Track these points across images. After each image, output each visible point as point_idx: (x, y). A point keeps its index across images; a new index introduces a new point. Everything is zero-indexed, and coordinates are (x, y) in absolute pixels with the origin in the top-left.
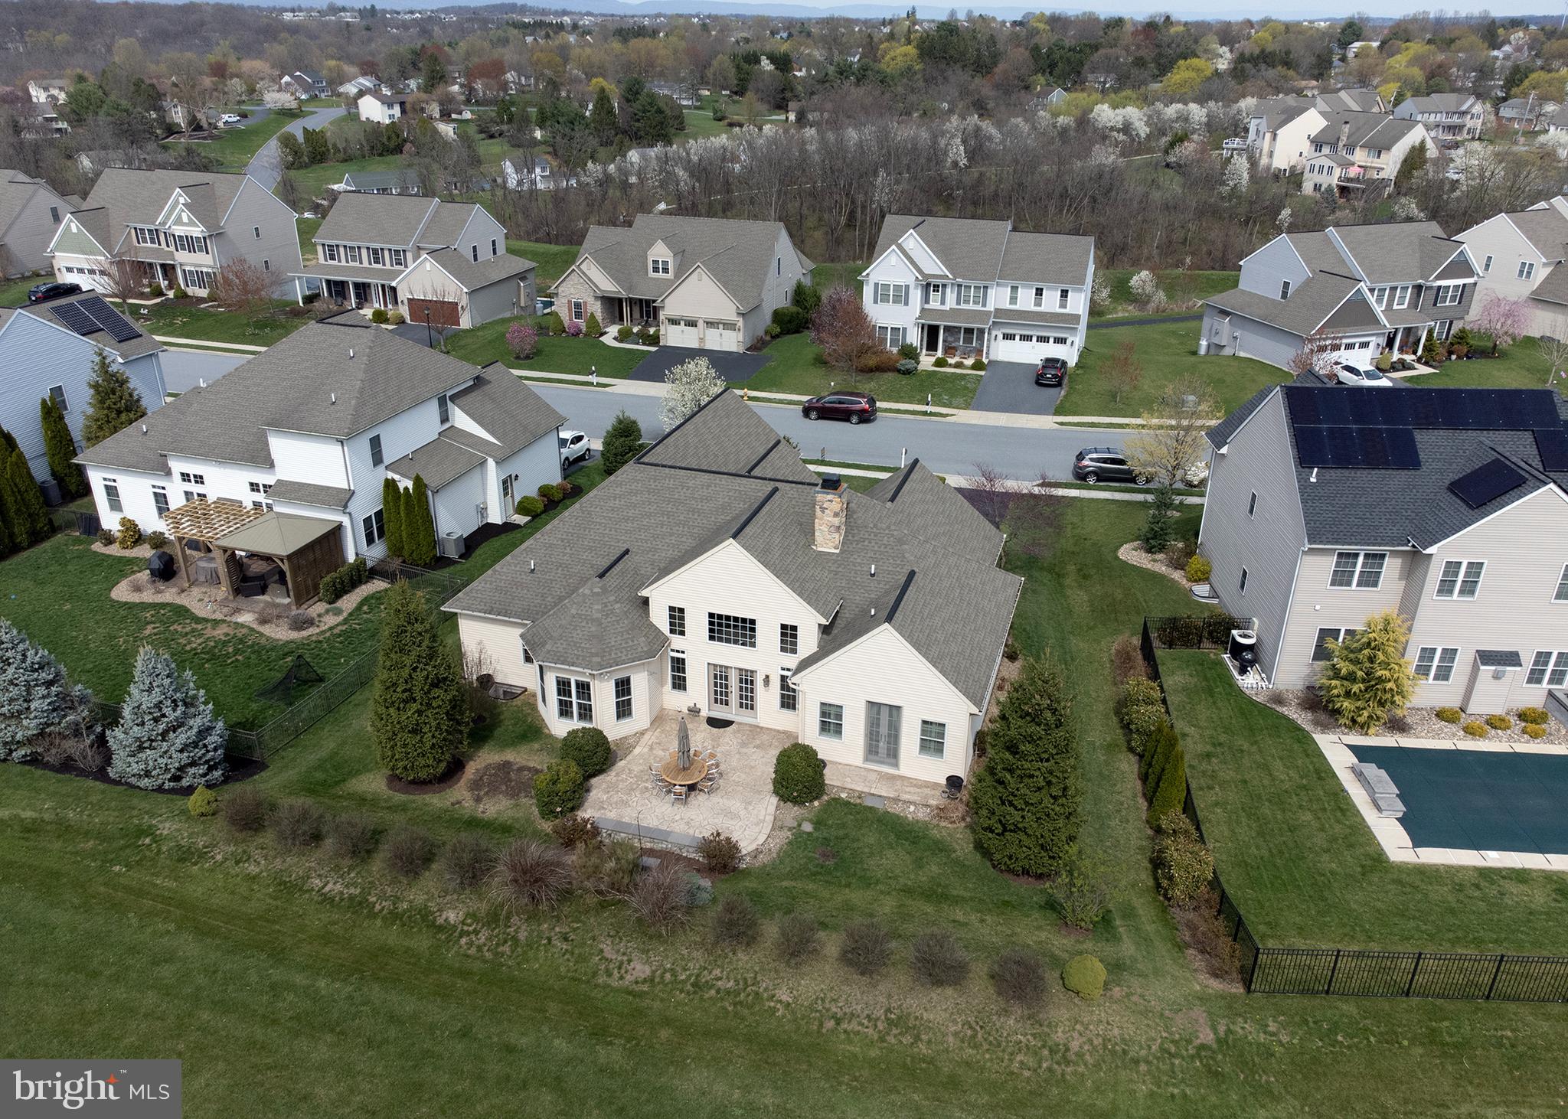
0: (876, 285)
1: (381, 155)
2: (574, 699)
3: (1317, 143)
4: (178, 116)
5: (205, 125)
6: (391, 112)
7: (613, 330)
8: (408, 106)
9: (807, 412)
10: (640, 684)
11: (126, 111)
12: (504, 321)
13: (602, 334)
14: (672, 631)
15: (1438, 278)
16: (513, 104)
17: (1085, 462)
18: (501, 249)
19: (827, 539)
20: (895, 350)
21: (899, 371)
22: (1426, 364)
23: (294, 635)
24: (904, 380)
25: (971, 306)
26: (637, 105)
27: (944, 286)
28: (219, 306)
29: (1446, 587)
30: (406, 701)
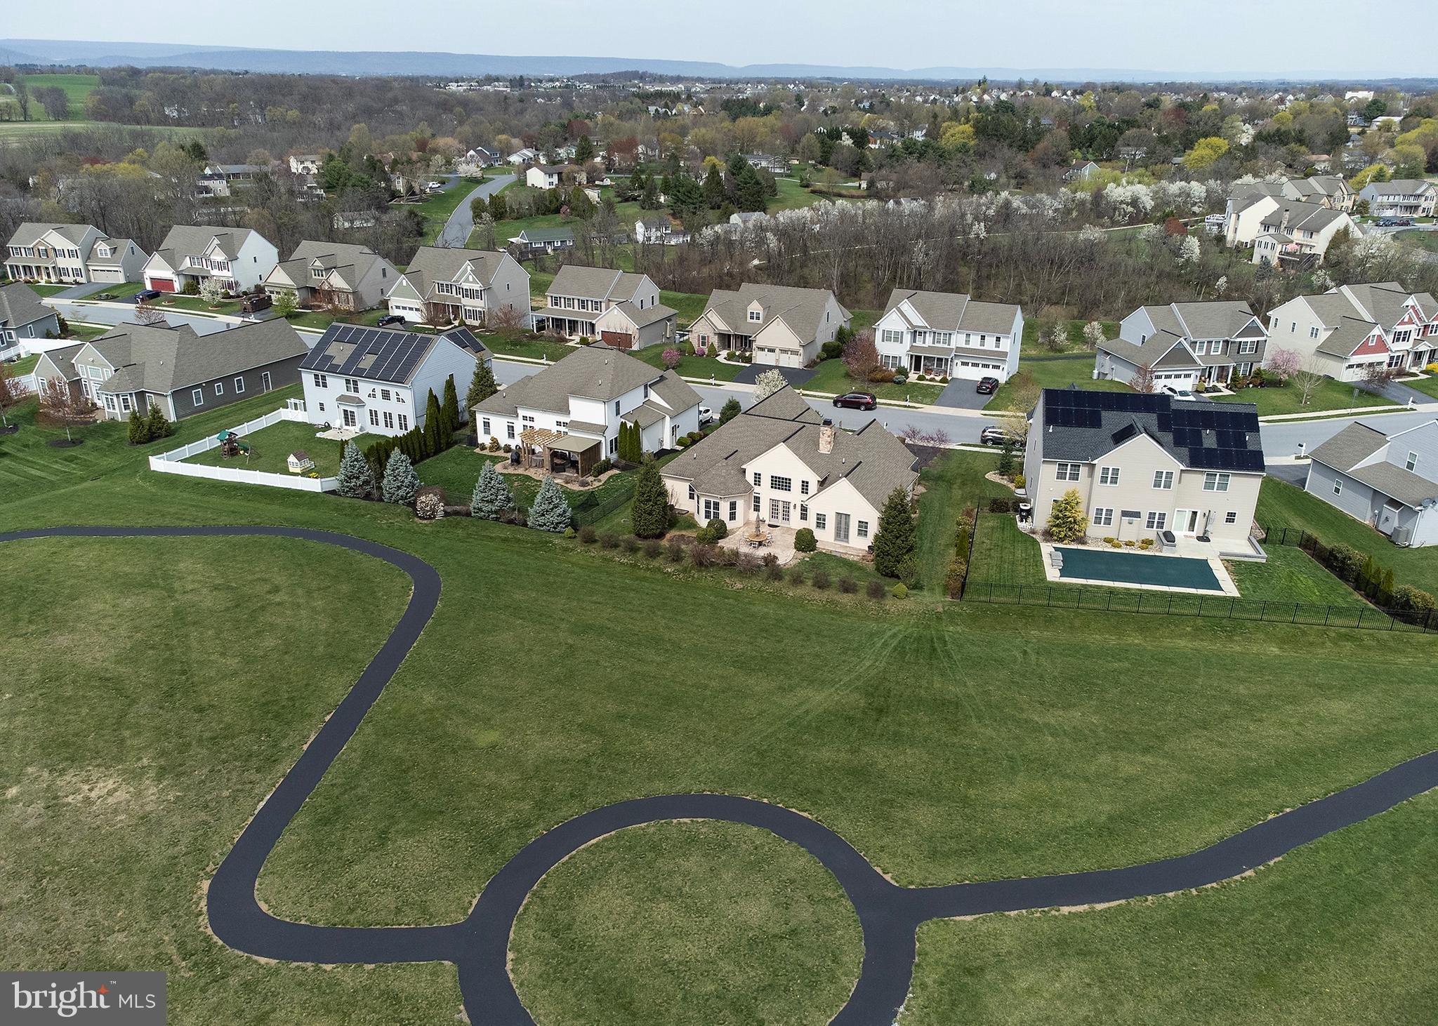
0: (884, 331)
1: (544, 214)
2: (712, 510)
3: (1266, 225)
4: (400, 185)
5: (417, 191)
6: (551, 180)
7: (724, 353)
8: (564, 176)
9: (835, 403)
10: (740, 505)
11: (367, 182)
12: (656, 346)
13: (717, 356)
14: (755, 484)
15: (1237, 336)
16: (643, 172)
17: (986, 434)
18: (657, 302)
19: (825, 447)
20: (894, 370)
21: (895, 382)
22: (1231, 389)
23: (582, 489)
24: (897, 387)
25: (941, 345)
26: (740, 178)
27: (925, 333)
28: (486, 331)
29: (1104, 480)
30: (647, 501)
